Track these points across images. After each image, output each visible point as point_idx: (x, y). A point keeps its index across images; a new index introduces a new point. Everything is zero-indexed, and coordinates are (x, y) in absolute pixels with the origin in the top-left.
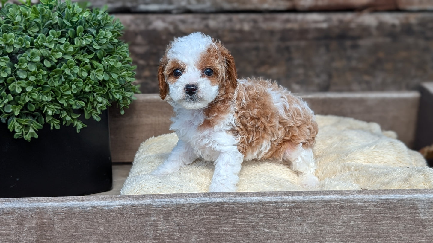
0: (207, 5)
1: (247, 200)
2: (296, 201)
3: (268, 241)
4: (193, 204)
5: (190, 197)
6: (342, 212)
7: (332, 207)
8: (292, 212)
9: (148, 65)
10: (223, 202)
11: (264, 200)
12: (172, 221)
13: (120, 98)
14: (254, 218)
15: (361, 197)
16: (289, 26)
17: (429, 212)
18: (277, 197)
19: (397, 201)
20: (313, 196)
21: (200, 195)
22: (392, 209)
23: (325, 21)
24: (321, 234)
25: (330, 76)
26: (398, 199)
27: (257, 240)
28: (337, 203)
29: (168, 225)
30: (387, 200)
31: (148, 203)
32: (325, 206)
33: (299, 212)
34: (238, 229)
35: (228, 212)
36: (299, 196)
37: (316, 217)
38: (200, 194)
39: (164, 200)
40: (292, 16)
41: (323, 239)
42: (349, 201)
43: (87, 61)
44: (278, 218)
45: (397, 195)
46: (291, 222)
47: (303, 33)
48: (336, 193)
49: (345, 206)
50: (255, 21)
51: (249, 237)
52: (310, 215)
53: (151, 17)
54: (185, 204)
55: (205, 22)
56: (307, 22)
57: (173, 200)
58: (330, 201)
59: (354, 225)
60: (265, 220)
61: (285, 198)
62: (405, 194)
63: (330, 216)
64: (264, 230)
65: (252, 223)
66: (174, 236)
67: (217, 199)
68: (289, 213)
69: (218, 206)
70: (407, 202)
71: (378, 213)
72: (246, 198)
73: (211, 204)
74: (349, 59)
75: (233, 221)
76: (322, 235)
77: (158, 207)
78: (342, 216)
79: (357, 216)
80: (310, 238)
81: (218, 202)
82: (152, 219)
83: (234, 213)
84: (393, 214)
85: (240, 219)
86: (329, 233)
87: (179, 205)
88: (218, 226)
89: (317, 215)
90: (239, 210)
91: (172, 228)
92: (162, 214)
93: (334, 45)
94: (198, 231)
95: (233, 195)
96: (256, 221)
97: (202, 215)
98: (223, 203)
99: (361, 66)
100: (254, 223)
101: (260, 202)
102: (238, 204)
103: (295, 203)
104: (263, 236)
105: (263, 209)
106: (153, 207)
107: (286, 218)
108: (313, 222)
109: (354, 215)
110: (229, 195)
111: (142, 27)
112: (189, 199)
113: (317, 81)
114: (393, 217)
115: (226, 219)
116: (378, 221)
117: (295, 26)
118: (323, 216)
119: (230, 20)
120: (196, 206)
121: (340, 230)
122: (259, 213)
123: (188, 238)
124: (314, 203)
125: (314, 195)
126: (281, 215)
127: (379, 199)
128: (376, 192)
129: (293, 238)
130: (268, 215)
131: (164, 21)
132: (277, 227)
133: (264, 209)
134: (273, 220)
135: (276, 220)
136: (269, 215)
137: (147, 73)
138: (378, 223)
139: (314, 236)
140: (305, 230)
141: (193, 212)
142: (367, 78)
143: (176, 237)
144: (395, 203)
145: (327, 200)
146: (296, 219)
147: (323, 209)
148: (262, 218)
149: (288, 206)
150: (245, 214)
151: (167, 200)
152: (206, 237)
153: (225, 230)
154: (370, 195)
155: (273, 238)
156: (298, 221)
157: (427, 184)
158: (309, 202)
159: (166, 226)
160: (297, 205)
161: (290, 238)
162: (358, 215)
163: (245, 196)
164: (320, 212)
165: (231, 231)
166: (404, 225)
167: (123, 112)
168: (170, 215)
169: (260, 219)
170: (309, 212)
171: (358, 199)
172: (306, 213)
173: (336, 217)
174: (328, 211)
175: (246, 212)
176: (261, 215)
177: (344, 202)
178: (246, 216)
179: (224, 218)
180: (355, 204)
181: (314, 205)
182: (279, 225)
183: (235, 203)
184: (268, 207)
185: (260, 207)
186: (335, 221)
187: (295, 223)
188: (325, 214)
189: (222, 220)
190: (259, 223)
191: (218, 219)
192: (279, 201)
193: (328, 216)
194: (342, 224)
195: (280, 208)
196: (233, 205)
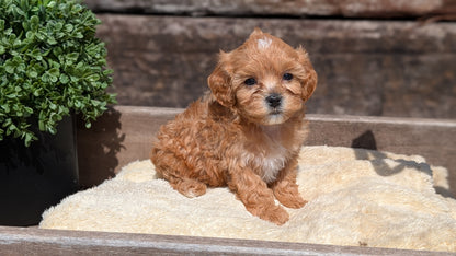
0: (234, 7)
1: (186, 248)
2: (252, 254)
9: (161, 76)
10: (153, 248)
11: (209, 250)
13: (81, 107)
16: (331, 34)
20: (279, 249)
21: (125, 236)
23: (377, 30)
25: (383, 99)
31: (54, 241)
36: (258, 247)
38: (125, 234)
39: (74, 239)
40: (337, 23)
43: (40, 58)
47: (349, 43)
50: (290, 28)
53: (168, 20)
54: (103, 246)
55: (229, 27)
56: (355, 31)
57: (87, 239)
61: (238, 248)
67: (145, 243)
69: (146, 253)
72: (185, 244)
73: (137, 249)
74: (408, 78)
77: (67, 247)
81: (146, 247)
87: (94, 247)
93: (388, 59)
95: (169, 239)
98: (153, 250)
99: (422, 87)
101: (204, 251)
102: (173, 252)
106: (61, 248)
110: (164, 239)
111: (156, 31)
112: (108, 241)
113: (366, 104)
117: (339, 35)
120: (116, 251)
131: (181, 24)
137: (159, 85)
142: (430, 103)
151: (79, 239)
167: (89, 126)
183: (169, 250)
192: (229, 252)
196: (167, 253)
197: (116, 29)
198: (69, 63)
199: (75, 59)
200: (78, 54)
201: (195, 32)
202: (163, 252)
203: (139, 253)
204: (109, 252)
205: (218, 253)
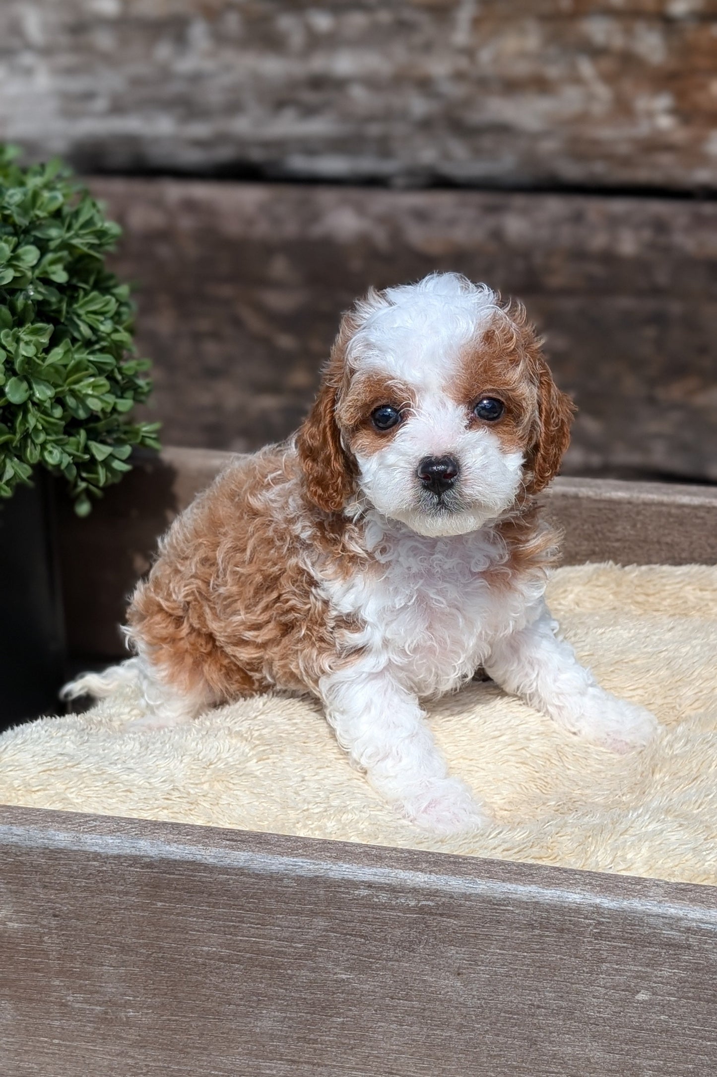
0: (505, 164)
1: (273, 867)
2: (437, 891)
3: (351, 1010)
4: (96, 856)
5: (93, 830)
6: (605, 953)
7: (569, 930)
8: (427, 927)
9: (304, 352)
10: (193, 863)
11: (331, 874)
12: (35, 898)
13: (61, 462)
14: (299, 928)
15: (672, 911)
18: (375, 870)
20: (505, 881)
24: (533, 1015)
27: (314, 1003)
28: (586, 918)
29: (23, 912)
32: (541, 923)
33: (451, 930)
34: (248, 955)
35: (210, 894)
36: (454, 874)
37: (513, 955)
38: (130, 821)
39: (5, 828)
41: (542, 1035)
42: (628, 920)
44: (380, 940)
46: (426, 959)
48: (590, 884)
49: (613, 933)
51: (286, 989)
52: (492, 947)
53: (326, 197)
54: (72, 851)
55: (491, 222)
57: (35, 831)
58: (560, 910)
59: (650, 1004)
60: (338, 939)
61: (404, 874)
63: (561, 959)
64: (335, 974)
65: (294, 945)
66: (44, 946)
67: (175, 847)
68: (417, 928)
69: (177, 872)
72: (272, 856)
73: (156, 861)
75: (228, 927)
76: (536, 1021)
78: (604, 966)
79: (659, 974)
80: (495, 1024)
81: (178, 858)
83: (232, 903)
85: (252, 923)
86: (561, 1017)
87: (52, 851)
88: (182, 936)
89: (515, 949)
90: (245, 895)
91: (36, 923)
94: (118, 944)
95: (236, 841)
96: (306, 939)
97: (127, 893)
98: (195, 866)
100: (299, 946)
101: (317, 877)
102: (243, 874)
103: (438, 899)
104: (334, 993)
105: (326, 904)
107: (407, 944)
108: (502, 971)
109: (648, 970)
111: (291, 229)
112: (87, 837)
115: (206, 918)
118: (538, 956)
119: (578, 218)
120: (106, 863)
121: (599, 1012)
122: (313, 914)
123: (90, 961)
125: (509, 880)
126: (390, 930)
129: (434, 1014)
130: (345, 924)
131: (360, 210)
132: (378, 969)
133: (330, 902)
134: (364, 944)
135: (375, 946)
136: (349, 924)
139: (510, 1018)
140: (475, 993)
141: (97, 881)
143: (53, 951)
145: (548, 904)
146: (442, 952)
147: (537, 932)
148: (327, 931)
149: (413, 903)
151: (14, 829)
152: (147, 966)
153: (208, 953)
155: (369, 1005)
156: (449, 961)
158: (483, 902)
159: (17, 912)
160: (443, 904)
161: (427, 1013)
162: (666, 974)
163: (270, 851)
164: (526, 942)
165: (228, 960)
167: (83, 509)
168: (26, 878)
169: (318, 935)
170: (487, 935)
171: (663, 917)
172: (476, 936)
173: (584, 966)
174: (555, 941)
175: (272, 904)
176: (321, 923)
177: (609, 918)
178: (273, 918)
179: (199, 913)
180: (652, 930)
181: (504, 913)
182: (384, 962)
183: (234, 869)
184: (343, 898)
185: (317, 896)
186: (582, 980)
187: (440, 964)
188: (543, 949)
189: (195, 919)
190: (316, 947)
191: (181, 913)
192: (381, 883)
193: (556, 959)
194: (606, 994)
195: (384, 907)
196: (228, 875)
197: (186, 223)
198: (26, 351)
199: (45, 340)
200: (50, 327)
201: (396, 234)
202: (219, 874)
203: (161, 873)
204: (87, 865)
205: (354, 884)
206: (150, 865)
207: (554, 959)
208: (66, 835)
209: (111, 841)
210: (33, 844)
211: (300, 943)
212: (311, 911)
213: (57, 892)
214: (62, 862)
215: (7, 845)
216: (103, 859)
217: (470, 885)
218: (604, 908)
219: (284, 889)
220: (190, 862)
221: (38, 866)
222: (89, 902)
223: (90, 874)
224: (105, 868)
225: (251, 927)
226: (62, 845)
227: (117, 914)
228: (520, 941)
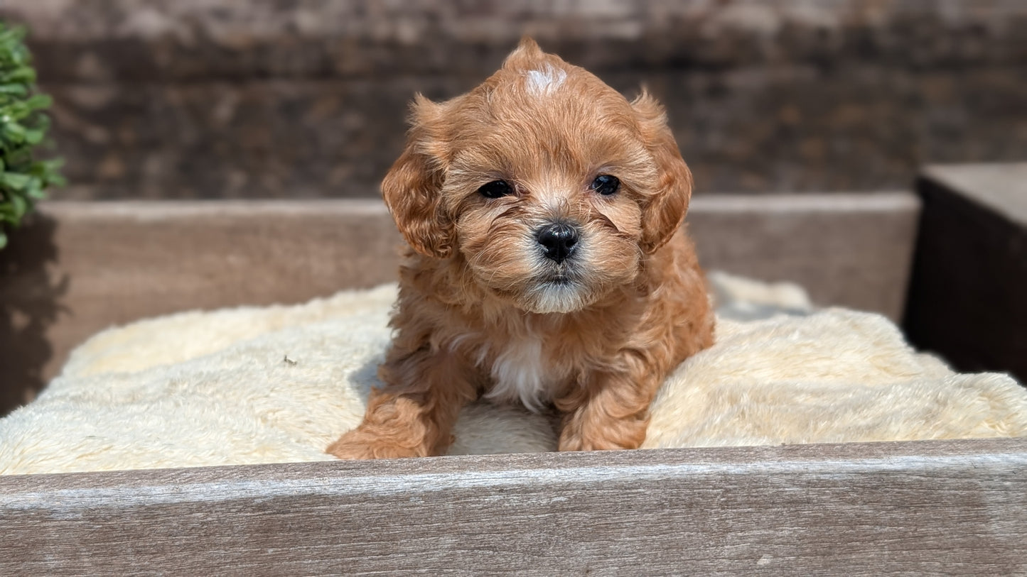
1: (399, 486)
2: (570, 484)
4: (201, 506)
5: (190, 481)
6: (731, 522)
7: (697, 503)
8: (557, 525)
9: (117, 144)
10: (312, 496)
11: (461, 484)
12: (125, 568)
14: (424, 551)
15: (793, 467)
17: (1021, 516)
18: (503, 473)
19: (914, 478)
20: (631, 465)
21: (229, 472)
22: (900, 506)
23: (629, 18)
26: (919, 473)
28: (714, 488)
30: (884, 477)
31: (32, 502)
32: (671, 501)
33: (582, 524)
35: (329, 529)
36: (581, 466)
37: (642, 541)
38: (227, 468)
39: (90, 491)
42: (753, 483)
44: (509, 549)
45: (915, 458)
46: (555, 561)
48: (709, 456)
49: (739, 499)
52: (623, 535)
54: (172, 504)
55: (284, 18)
57: (124, 490)
58: (689, 483)
59: (771, 567)
60: (464, 556)
61: (533, 473)
62: (942, 455)
63: (689, 536)
65: (418, 571)
67: (288, 483)
68: (548, 528)
69: (292, 510)
70: (949, 481)
71: (851, 523)
72: (394, 477)
73: (269, 501)
74: (701, 127)
75: (347, 563)
77: (70, 516)
78: (729, 536)
79: (780, 534)
81: (294, 493)
82: (52, 565)
83: (352, 535)
84: (901, 525)
85: (374, 554)
87: (148, 508)
89: (644, 534)
90: (368, 523)
92: (84, 542)
95: (349, 469)
96: (432, 562)
97: (234, 544)
98: (314, 499)
100: (424, 571)
101: (446, 489)
102: (366, 500)
103: (570, 492)
105: (454, 518)
106: (52, 520)
107: (537, 548)
108: (631, 559)
109: (771, 532)
110: (335, 470)
112: (185, 488)
114: (902, 536)
115: (322, 558)
116: (853, 550)
118: (666, 537)
120: (211, 512)
122: (441, 532)
124: (633, 491)
125: (634, 463)
126: (520, 536)
127: (857, 473)
128: (842, 450)
130: (473, 537)
133: (458, 515)
134: (491, 557)
135: (503, 556)
136: (477, 537)
137: (112, 168)
138: (854, 557)
141: (200, 536)
144: (910, 486)
145: (678, 480)
146: (571, 551)
147: (667, 511)
148: (453, 548)
149: (545, 502)
150: (393, 539)
151: (102, 491)
154: (824, 459)
156: (579, 559)
157: (1003, 424)
158: (616, 488)
160: (575, 497)
162: (786, 533)
163: (390, 473)
164: (656, 524)
166: (937, 564)
167: (1, 243)
168: (116, 545)
169: (445, 555)
170: (617, 523)
171: (786, 474)
172: (607, 527)
173: (710, 539)
174: (684, 518)
175: (396, 527)
176: (448, 541)
177: (735, 484)
178: (397, 544)
179: (315, 553)
180: (775, 490)
181: (635, 497)
182: (512, 573)
183: (357, 495)
184: (473, 508)
185: (445, 511)
186: (708, 555)
187: (569, 564)
188: (671, 529)
189: (310, 561)
190: (441, 569)
191: (293, 557)
192: (513, 485)
193: (684, 538)
194: (730, 565)
195: (515, 511)
196: (349, 504)
201: (199, 30)
202: (339, 504)
203: (274, 513)
204: (190, 518)
205: (484, 491)
206: (262, 507)
207: (682, 537)
208: (163, 488)
209: (217, 487)
210: (127, 504)
211: (424, 568)
212: (438, 529)
213: (152, 556)
214: (160, 519)
215: (96, 509)
216: (209, 508)
217: (602, 473)
218: (732, 475)
219: (410, 509)
220: (309, 495)
221: (131, 529)
222: (190, 561)
223: (193, 528)
224: (210, 519)
225: (373, 559)
226: (160, 499)
227: (221, 570)
228: (650, 524)
